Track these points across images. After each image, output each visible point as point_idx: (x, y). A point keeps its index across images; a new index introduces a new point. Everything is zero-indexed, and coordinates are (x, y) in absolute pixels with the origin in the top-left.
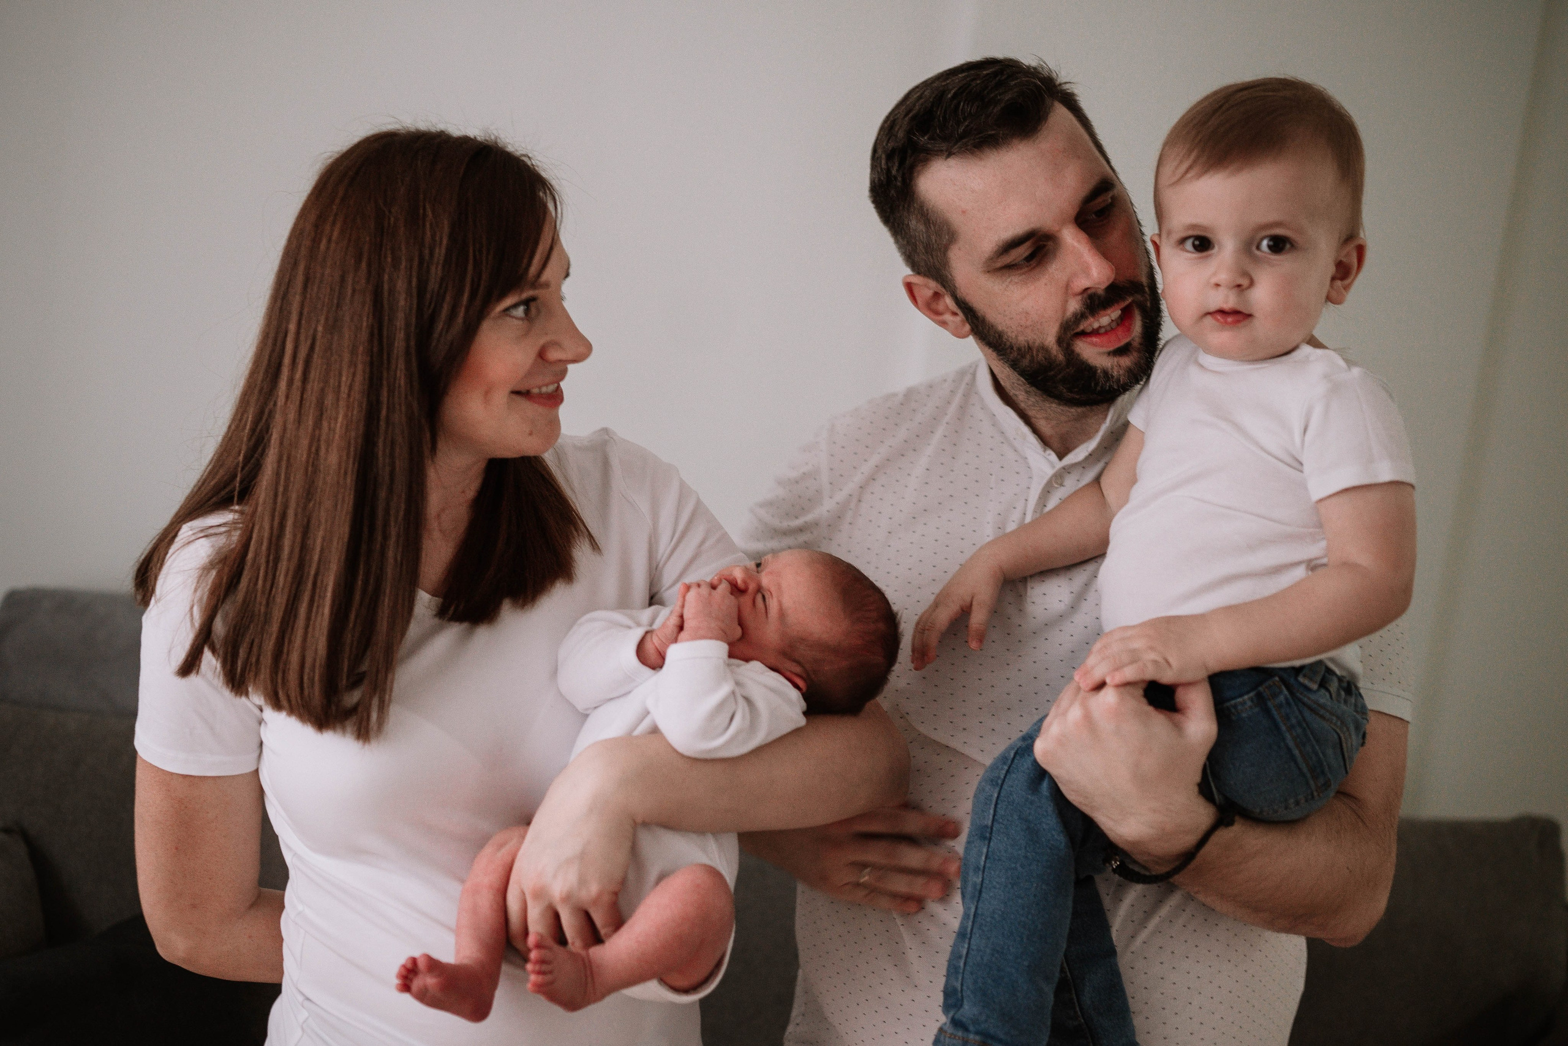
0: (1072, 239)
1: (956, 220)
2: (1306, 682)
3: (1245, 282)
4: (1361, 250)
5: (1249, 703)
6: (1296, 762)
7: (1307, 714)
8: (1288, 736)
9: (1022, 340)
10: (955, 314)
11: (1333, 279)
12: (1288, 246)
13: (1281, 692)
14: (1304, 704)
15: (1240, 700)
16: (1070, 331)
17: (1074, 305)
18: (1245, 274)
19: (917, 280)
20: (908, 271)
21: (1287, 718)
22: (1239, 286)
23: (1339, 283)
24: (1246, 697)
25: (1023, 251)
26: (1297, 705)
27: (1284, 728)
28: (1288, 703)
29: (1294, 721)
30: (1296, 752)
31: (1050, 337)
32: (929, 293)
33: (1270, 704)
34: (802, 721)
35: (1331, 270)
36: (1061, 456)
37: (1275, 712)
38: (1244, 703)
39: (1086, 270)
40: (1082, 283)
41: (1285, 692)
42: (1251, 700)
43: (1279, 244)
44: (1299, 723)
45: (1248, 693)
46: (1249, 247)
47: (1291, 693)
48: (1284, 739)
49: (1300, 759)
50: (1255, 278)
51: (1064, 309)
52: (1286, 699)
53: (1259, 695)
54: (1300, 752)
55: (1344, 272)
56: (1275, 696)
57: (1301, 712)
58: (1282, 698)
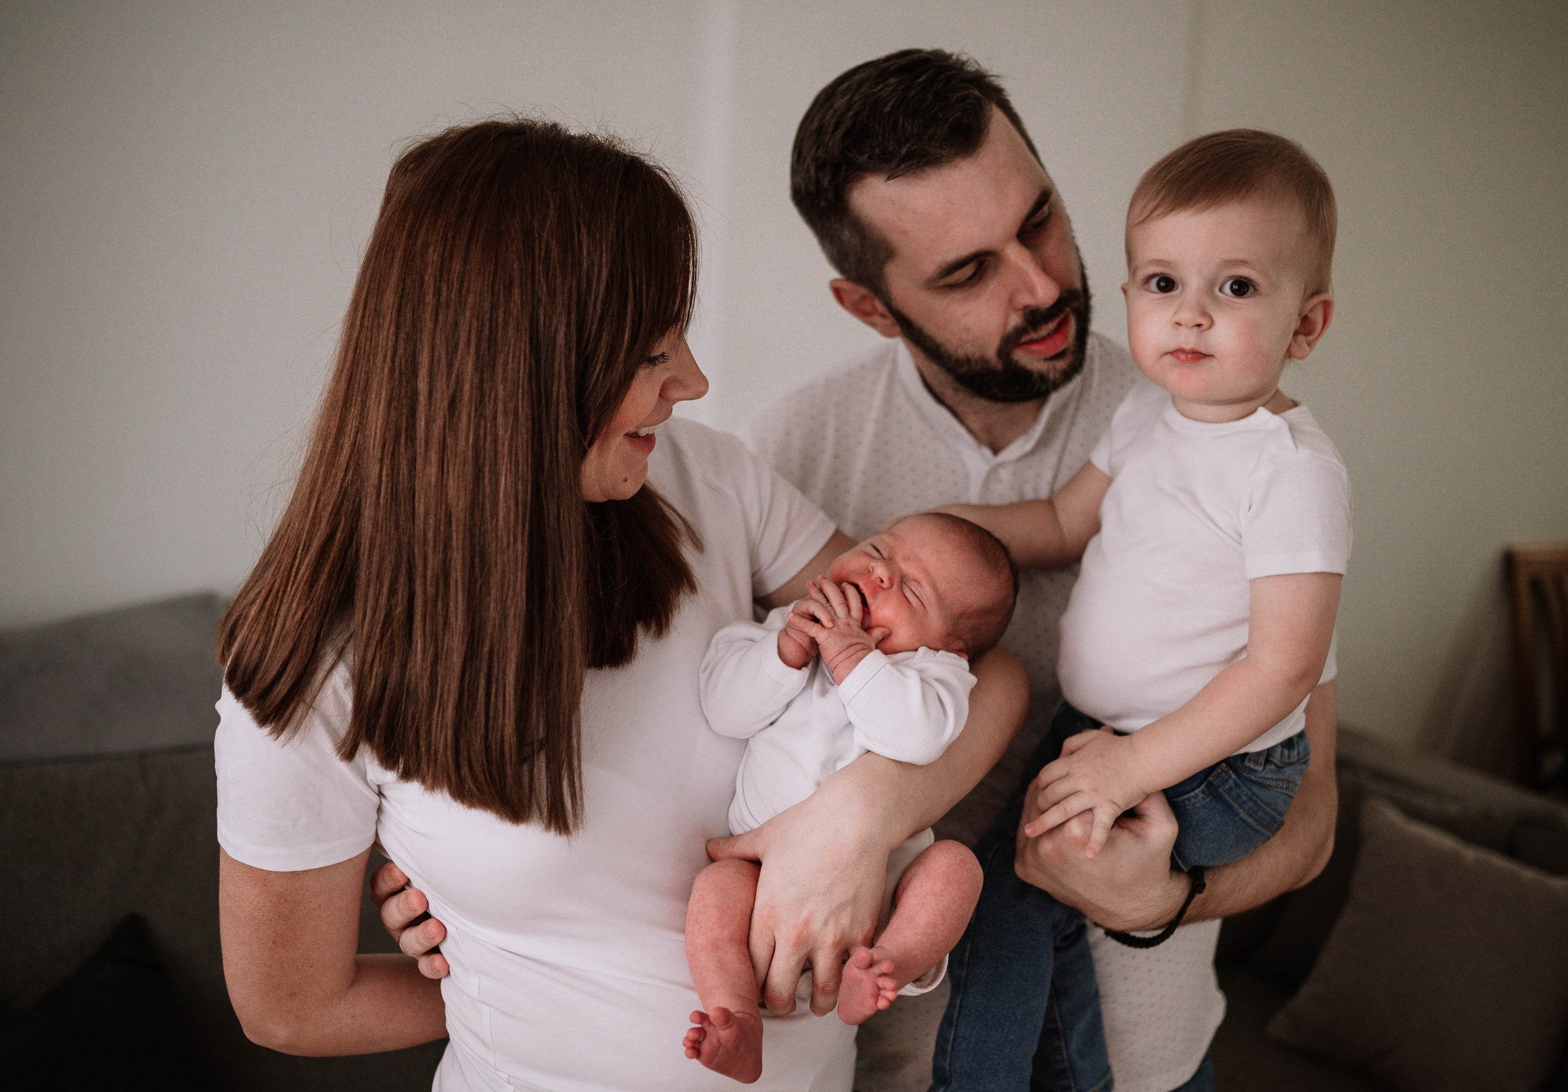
0: (1016, 255)
1: (895, 238)
2: (1252, 766)
3: (1204, 321)
4: (1327, 305)
5: (1201, 795)
6: (1251, 827)
7: (1255, 789)
8: (1241, 811)
9: (961, 353)
10: (883, 316)
11: (1296, 333)
12: (1251, 290)
13: (1230, 777)
14: (1252, 781)
15: (1192, 794)
16: (1011, 341)
17: (1015, 320)
18: (1205, 314)
19: (846, 286)
20: (835, 274)
21: (1239, 797)
22: (1199, 325)
23: (1301, 338)
24: (1197, 791)
25: (967, 271)
26: (1244, 784)
27: (1236, 806)
28: (1237, 785)
29: (1244, 798)
30: (1250, 820)
31: (991, 351)
32: (856, 297)
33: (1220, 790)
34: (973, 679)
35: (1295, 324)
36: (996, 450)
37: (1227, 797)
38: (1196, 796)
39: (1031, 290)
40: (1026, 300)
41: (1234, 776)
42: (1203, 792)
43: (1242, 287)
44: (1250, 799)
45: (1199, 786)
46: (1211, 287)
47: (1238, 775)
48: (1238, 814)
49: (1254, 824)
50: (1215, 317)
51: (1005, 323)
52: (1235, 782)
53: (1210, 785)
54: (1255, 820)
55: (1306, 328)
56: (1224, 782)
57: (1250, 789)
58: (1231, 783)
